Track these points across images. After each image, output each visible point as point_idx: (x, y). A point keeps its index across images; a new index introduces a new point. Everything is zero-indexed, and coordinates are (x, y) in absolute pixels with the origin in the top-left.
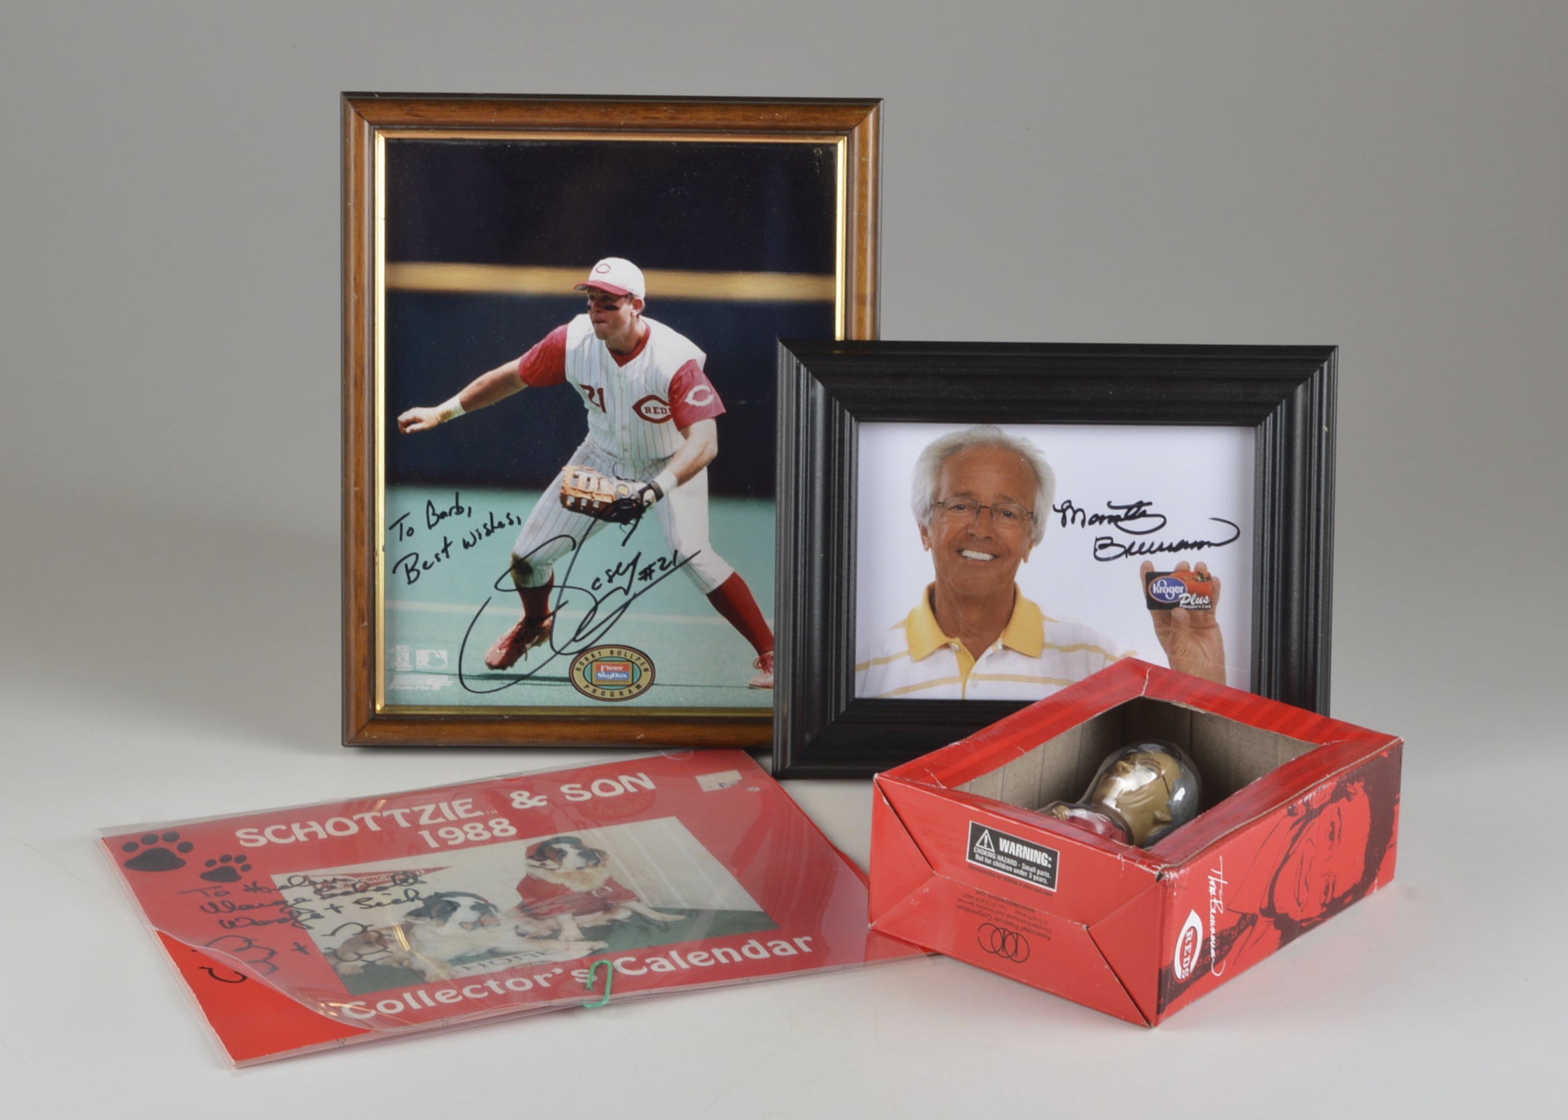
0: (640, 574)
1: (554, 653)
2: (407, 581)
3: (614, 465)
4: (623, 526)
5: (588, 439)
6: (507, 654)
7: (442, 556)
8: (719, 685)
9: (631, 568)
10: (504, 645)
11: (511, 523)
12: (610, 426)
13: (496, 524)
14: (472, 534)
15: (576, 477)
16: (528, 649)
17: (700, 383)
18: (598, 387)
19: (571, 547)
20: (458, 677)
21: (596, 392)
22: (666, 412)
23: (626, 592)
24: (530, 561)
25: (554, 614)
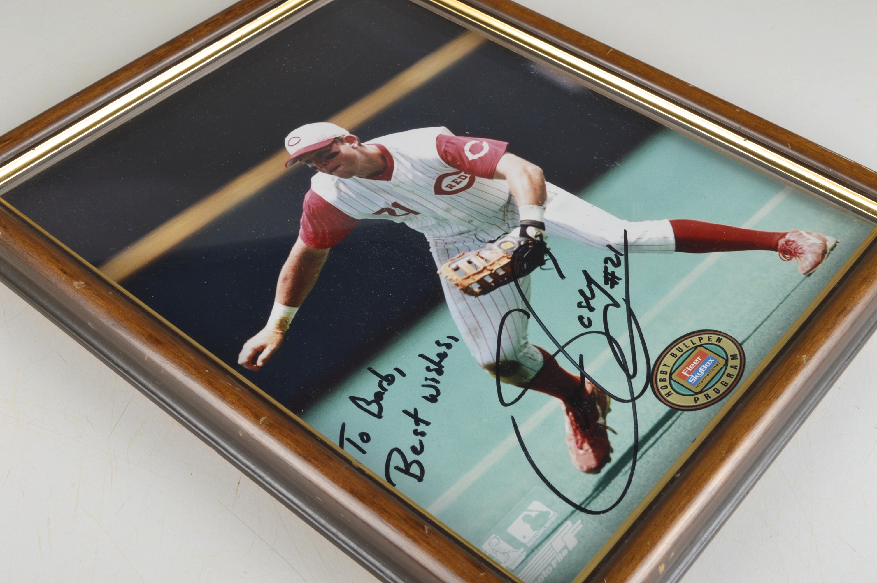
0: (606, 283)
1: (630, 404)
2: (415, 480)
3: (475, 236)
4: (543, 267)
5: (429, 239)
6: (591, 445)
7: (422, 428)
8: (785, 296)
9: (593, 286)
10: (580, 442)
11: (449, 346)
12: (436, 218)
13: (437, 360)
14: (424, 386)
15: (457, 269)
16: (605, 423)
17: (465, 144)
18: (390, 204)
19: (526, 317)
20: (578, 511)
21: (393, 208)
22: (466, 177)
23: (616, 305)
24: (506, 357)
25: (584, 375)
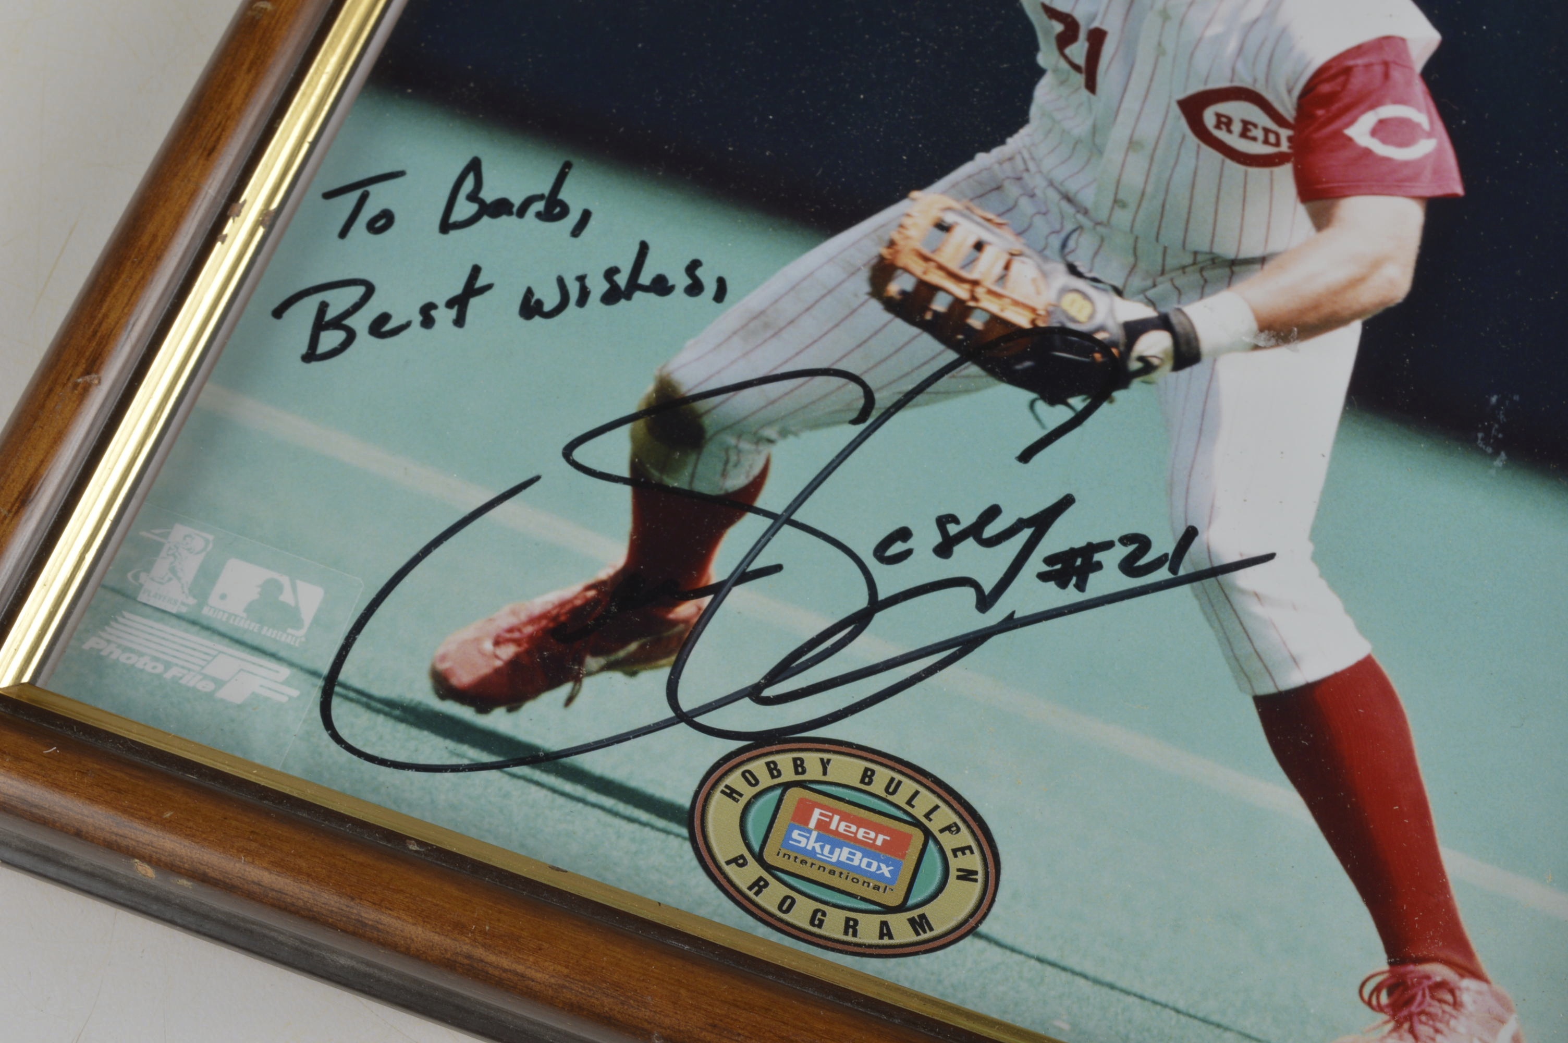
0: (1049, 560)
1: (670, 714)
2: (304, 349)
3: (1074, 231)
4: (1041, 406)
5: (1014, 143)
6: (513, 664)
7: (444, 316)
8: (1215, 1018)
9: (1026, 534)
10: (516, 635)
11: (695, 288)
12: (1094, 130)
13: (645, 278)
14: (561, 282)
15: (943, 227)
16: (590, 674)
17: (1400, 101)
18: (1096, 24)
19: (854, 415)
20: (321, 683)
21: (1082, 35)
22: (1278, 144)
23: (985, 602)
24: (708, 412)
25: (719, 591)
